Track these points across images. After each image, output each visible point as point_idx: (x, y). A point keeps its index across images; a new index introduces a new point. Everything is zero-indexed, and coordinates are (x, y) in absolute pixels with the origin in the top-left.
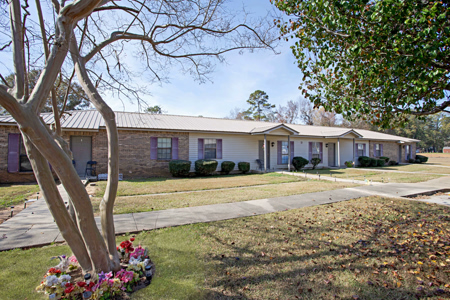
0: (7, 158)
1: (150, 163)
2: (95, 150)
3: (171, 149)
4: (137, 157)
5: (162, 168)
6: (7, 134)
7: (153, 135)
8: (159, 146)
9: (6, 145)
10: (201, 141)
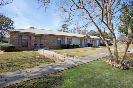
0: (18, 43)
1: (56, 45)
2: (42, 41)
3: (61, 41)
4: (53, 43)
5: (59, 46)
6: (18, 35)
7: (56, 37)
8: (58, 40)
9: (18, 39)
10: (68, 38)
